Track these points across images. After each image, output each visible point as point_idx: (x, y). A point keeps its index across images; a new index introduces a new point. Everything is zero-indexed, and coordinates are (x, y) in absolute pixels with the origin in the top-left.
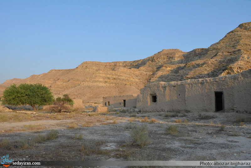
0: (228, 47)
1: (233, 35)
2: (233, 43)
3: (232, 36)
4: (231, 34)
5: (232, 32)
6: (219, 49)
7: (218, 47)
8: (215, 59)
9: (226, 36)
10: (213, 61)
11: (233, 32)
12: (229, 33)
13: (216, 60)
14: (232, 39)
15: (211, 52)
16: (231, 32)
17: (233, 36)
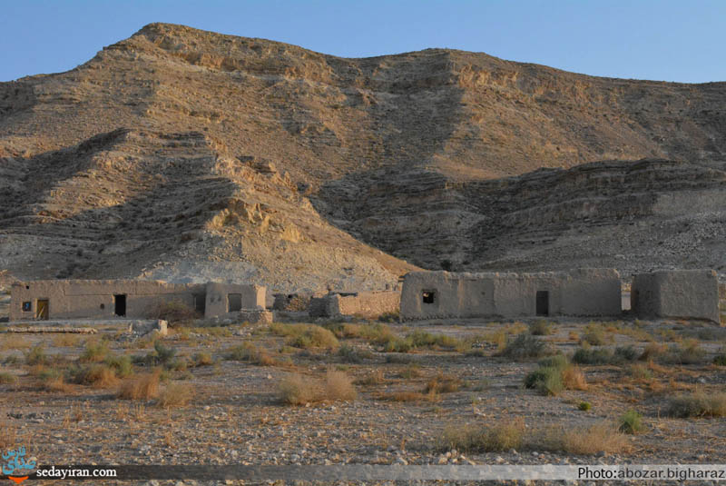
0: (112, 102)
1: (125, 59)
2: (130, 90)
3: (122, 61)
4: (118, 52)
5: (122, 46)
6: (79, 104)
7: (72, 93)
8: (125, 155)
9: (98, 58)
10: (120, 161)
11: (126, 49)
12: (110, 48)
13: (130, 158)
14: (123, 72)
15: (46, 107)
16: (117, 45)
17: (127, 64)
